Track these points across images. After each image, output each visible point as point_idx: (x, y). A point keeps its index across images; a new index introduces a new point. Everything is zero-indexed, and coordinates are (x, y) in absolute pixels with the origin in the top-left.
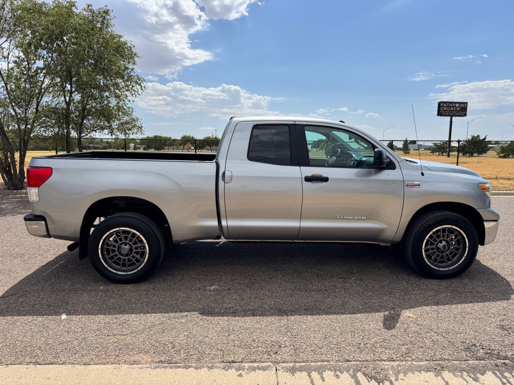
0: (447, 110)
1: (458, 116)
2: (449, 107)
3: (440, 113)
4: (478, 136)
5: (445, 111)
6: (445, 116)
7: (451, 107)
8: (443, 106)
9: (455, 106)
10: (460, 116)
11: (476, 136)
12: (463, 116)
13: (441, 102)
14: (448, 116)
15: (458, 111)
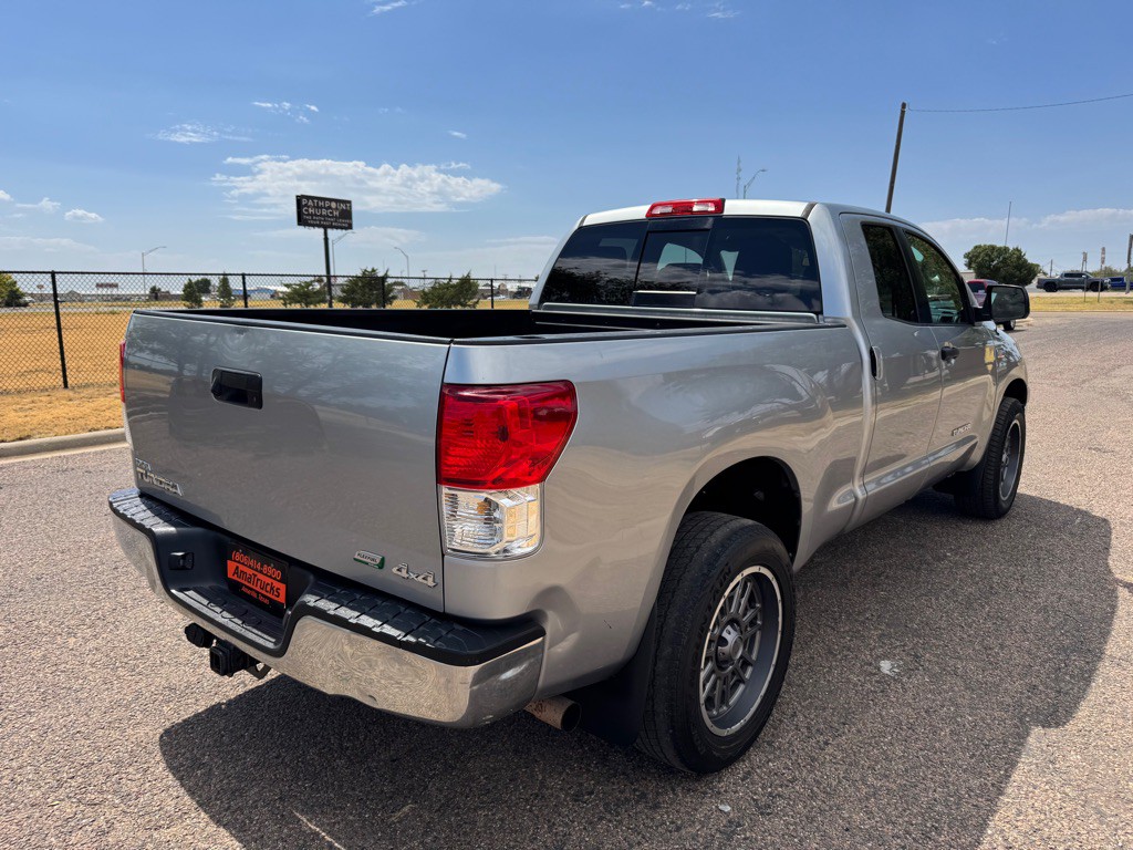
0: (316, 215)
1: (337, 228)
2: (318, 207)
3: (302, 221)
4: (373, 270)
5: (312, 215)
6: (314, 226)
7: (321, 208)
8: (306, 205)
9: (330, 207)
10: (342, 228)
11: (370, 270)
12: (346, 228)
13: (303, 196)
14: (319, 226)
15: (336, 217)
